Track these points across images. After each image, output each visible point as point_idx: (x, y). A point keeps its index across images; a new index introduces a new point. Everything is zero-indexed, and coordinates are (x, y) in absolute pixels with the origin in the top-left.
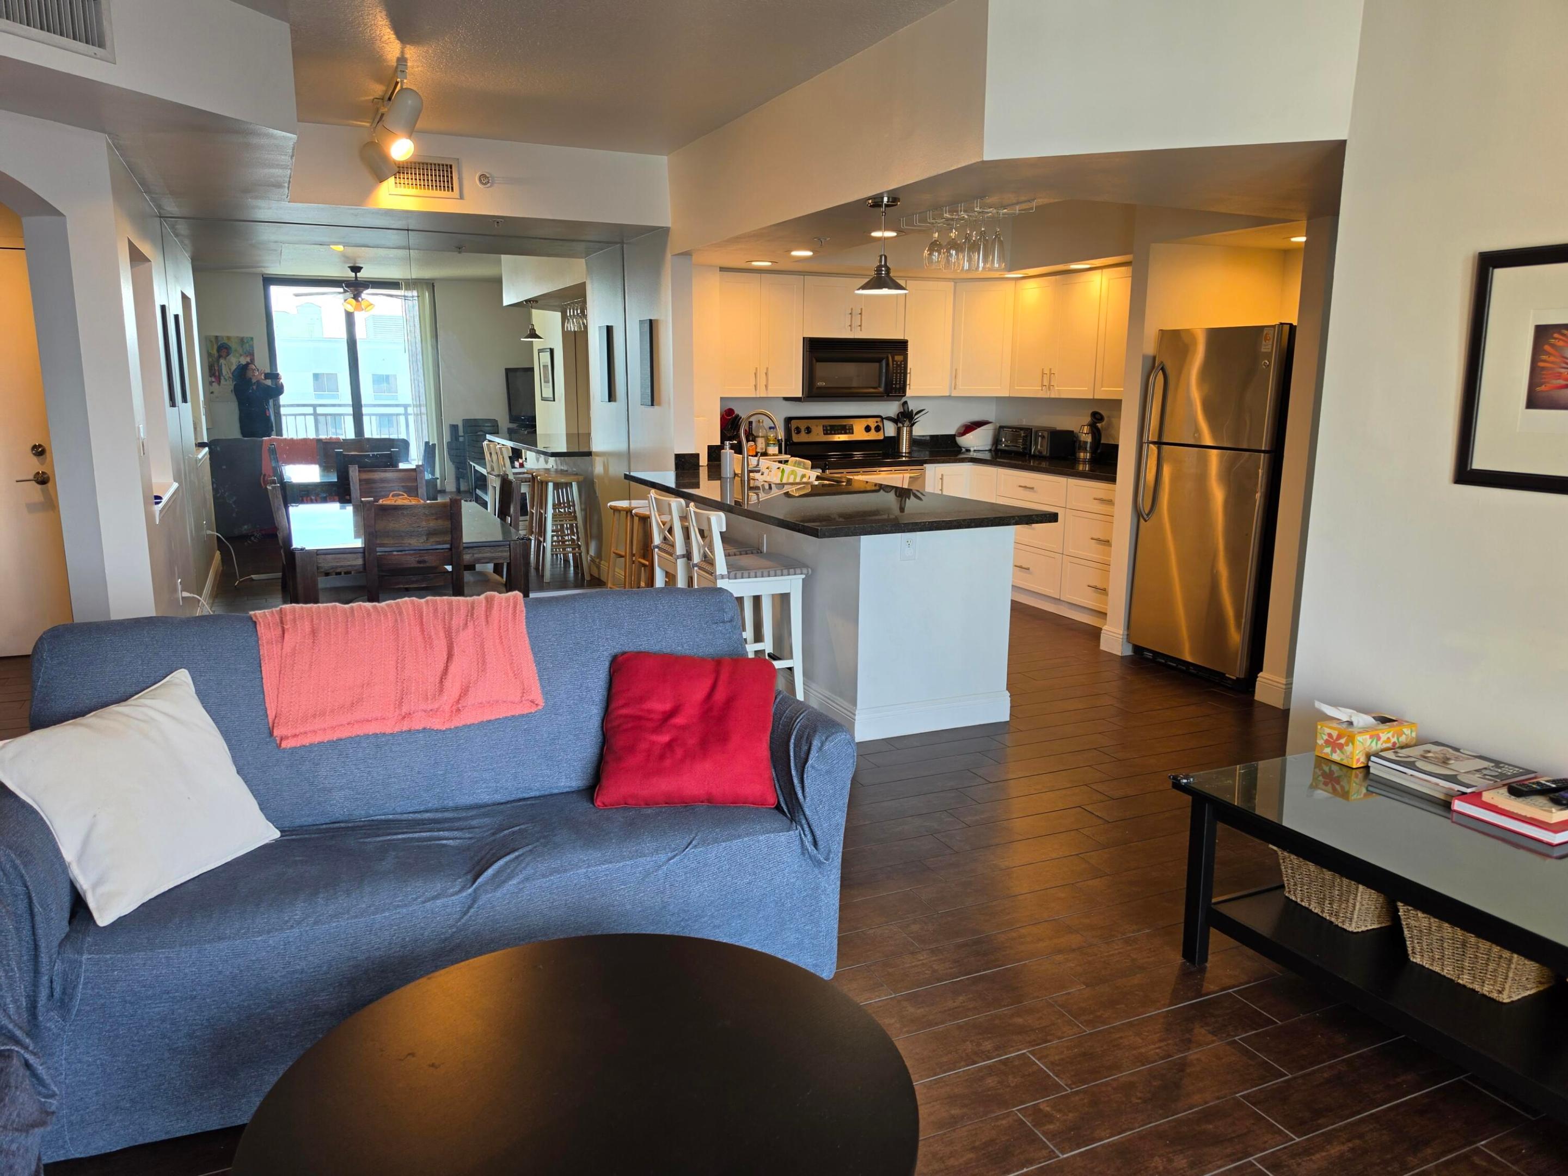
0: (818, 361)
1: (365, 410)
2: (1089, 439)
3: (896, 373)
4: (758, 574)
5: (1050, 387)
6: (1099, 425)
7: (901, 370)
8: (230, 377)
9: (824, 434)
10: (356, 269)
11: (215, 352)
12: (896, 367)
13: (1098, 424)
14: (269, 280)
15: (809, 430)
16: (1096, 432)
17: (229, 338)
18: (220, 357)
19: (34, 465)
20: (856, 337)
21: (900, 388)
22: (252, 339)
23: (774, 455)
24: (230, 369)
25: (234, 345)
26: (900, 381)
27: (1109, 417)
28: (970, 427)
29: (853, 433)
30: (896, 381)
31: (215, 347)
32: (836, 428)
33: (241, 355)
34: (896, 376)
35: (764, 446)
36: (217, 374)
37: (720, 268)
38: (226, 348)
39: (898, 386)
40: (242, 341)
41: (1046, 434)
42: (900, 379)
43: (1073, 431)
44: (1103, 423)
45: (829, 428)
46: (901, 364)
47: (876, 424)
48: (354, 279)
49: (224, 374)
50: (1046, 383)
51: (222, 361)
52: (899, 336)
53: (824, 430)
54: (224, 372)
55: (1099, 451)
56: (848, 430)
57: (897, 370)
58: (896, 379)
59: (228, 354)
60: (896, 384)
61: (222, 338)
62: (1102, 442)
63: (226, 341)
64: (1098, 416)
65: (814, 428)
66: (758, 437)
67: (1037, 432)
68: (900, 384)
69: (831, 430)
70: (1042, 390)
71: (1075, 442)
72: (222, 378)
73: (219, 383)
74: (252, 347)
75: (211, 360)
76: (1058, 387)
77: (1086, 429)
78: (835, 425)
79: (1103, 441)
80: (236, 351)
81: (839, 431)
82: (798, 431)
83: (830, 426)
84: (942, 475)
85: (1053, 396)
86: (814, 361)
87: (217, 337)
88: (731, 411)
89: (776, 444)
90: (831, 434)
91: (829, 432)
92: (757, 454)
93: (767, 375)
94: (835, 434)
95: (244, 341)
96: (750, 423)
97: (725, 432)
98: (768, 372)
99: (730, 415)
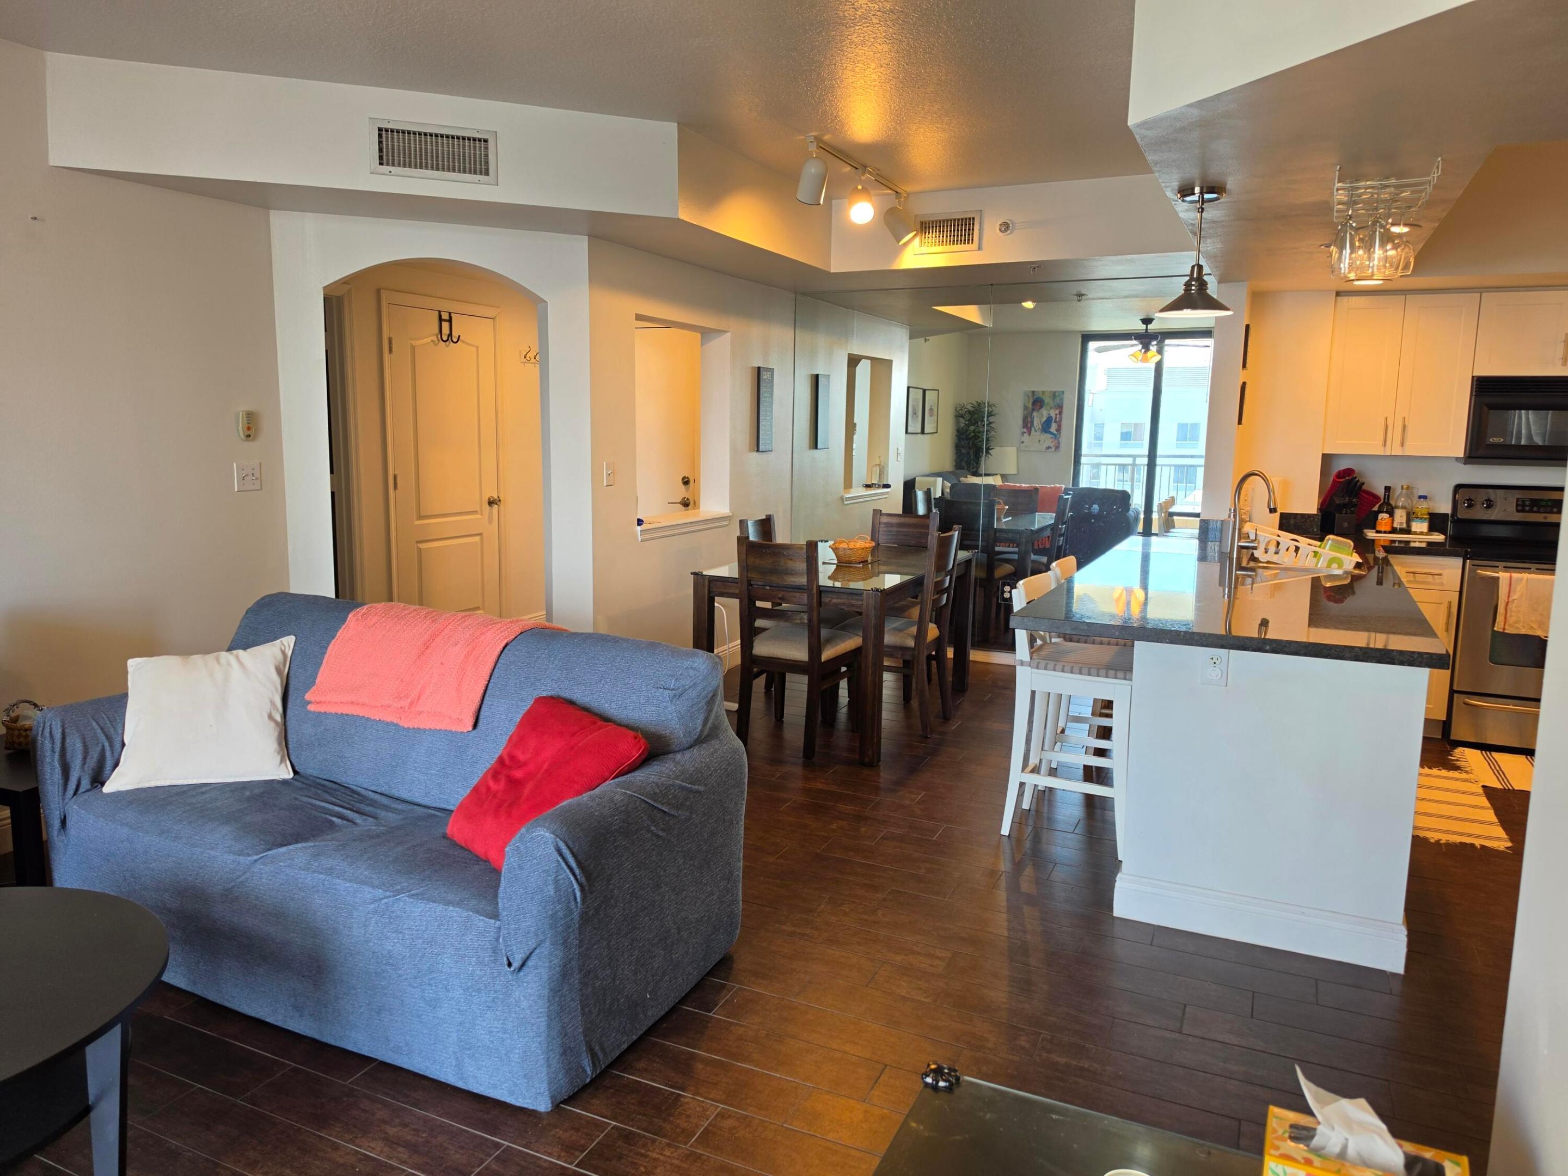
0: (1493, 407)
1: (1159, 461)
4: (1066, 668)
8: (1039, 428)
9: (1517, 511)
10: (1147, 321)
11: (1030, 405)
14: (1087, 337)
15: (1489, 504)
17: (1043, 392)
18: (1033, 410)
19: (681, 492)
22: (1063, 392)
23: (1422, 533)
24: (1041, 422)
25: (1047, 400)
31: (1031, 400)
32: (1544, 503)
33: (1051, 408)
35: (1404, 520)
36: (1029, 425)
37: (1337, 292)
38: (1040, 402)
40: (1054, 395)
45: (1527, 503)
48: (1144, 331)
49: (1035, 425)
51: (1035, 414)
53: (1517, 505)
54: (1035, 423)
59: (1041, 407)
61: (1038, 392)
63: (1040, 395)
65: (1499, 502)
66: (1397, 507)
69: (1532, 506)
72: (1033, 429)
73: (1029, 434)
74: (1062, 400)
75: (1025, 412)
78: (1542, 500)
80: (1048, 404)
82: (1471, 503)
83: (1531, 500)
86: (1485, 408)
87: (1033, 392)
88: (1349, 472)
89: (1425, 519)
90: (1531, 511)
91: (1527, 508)
92: (1394, 531)
93: (1404, 427)
94: (1538, 512)
95: (1057, 395)
96: (1388, 489)
97: (1335, 498)
98: (1406, 423)
99: (1344, 478)
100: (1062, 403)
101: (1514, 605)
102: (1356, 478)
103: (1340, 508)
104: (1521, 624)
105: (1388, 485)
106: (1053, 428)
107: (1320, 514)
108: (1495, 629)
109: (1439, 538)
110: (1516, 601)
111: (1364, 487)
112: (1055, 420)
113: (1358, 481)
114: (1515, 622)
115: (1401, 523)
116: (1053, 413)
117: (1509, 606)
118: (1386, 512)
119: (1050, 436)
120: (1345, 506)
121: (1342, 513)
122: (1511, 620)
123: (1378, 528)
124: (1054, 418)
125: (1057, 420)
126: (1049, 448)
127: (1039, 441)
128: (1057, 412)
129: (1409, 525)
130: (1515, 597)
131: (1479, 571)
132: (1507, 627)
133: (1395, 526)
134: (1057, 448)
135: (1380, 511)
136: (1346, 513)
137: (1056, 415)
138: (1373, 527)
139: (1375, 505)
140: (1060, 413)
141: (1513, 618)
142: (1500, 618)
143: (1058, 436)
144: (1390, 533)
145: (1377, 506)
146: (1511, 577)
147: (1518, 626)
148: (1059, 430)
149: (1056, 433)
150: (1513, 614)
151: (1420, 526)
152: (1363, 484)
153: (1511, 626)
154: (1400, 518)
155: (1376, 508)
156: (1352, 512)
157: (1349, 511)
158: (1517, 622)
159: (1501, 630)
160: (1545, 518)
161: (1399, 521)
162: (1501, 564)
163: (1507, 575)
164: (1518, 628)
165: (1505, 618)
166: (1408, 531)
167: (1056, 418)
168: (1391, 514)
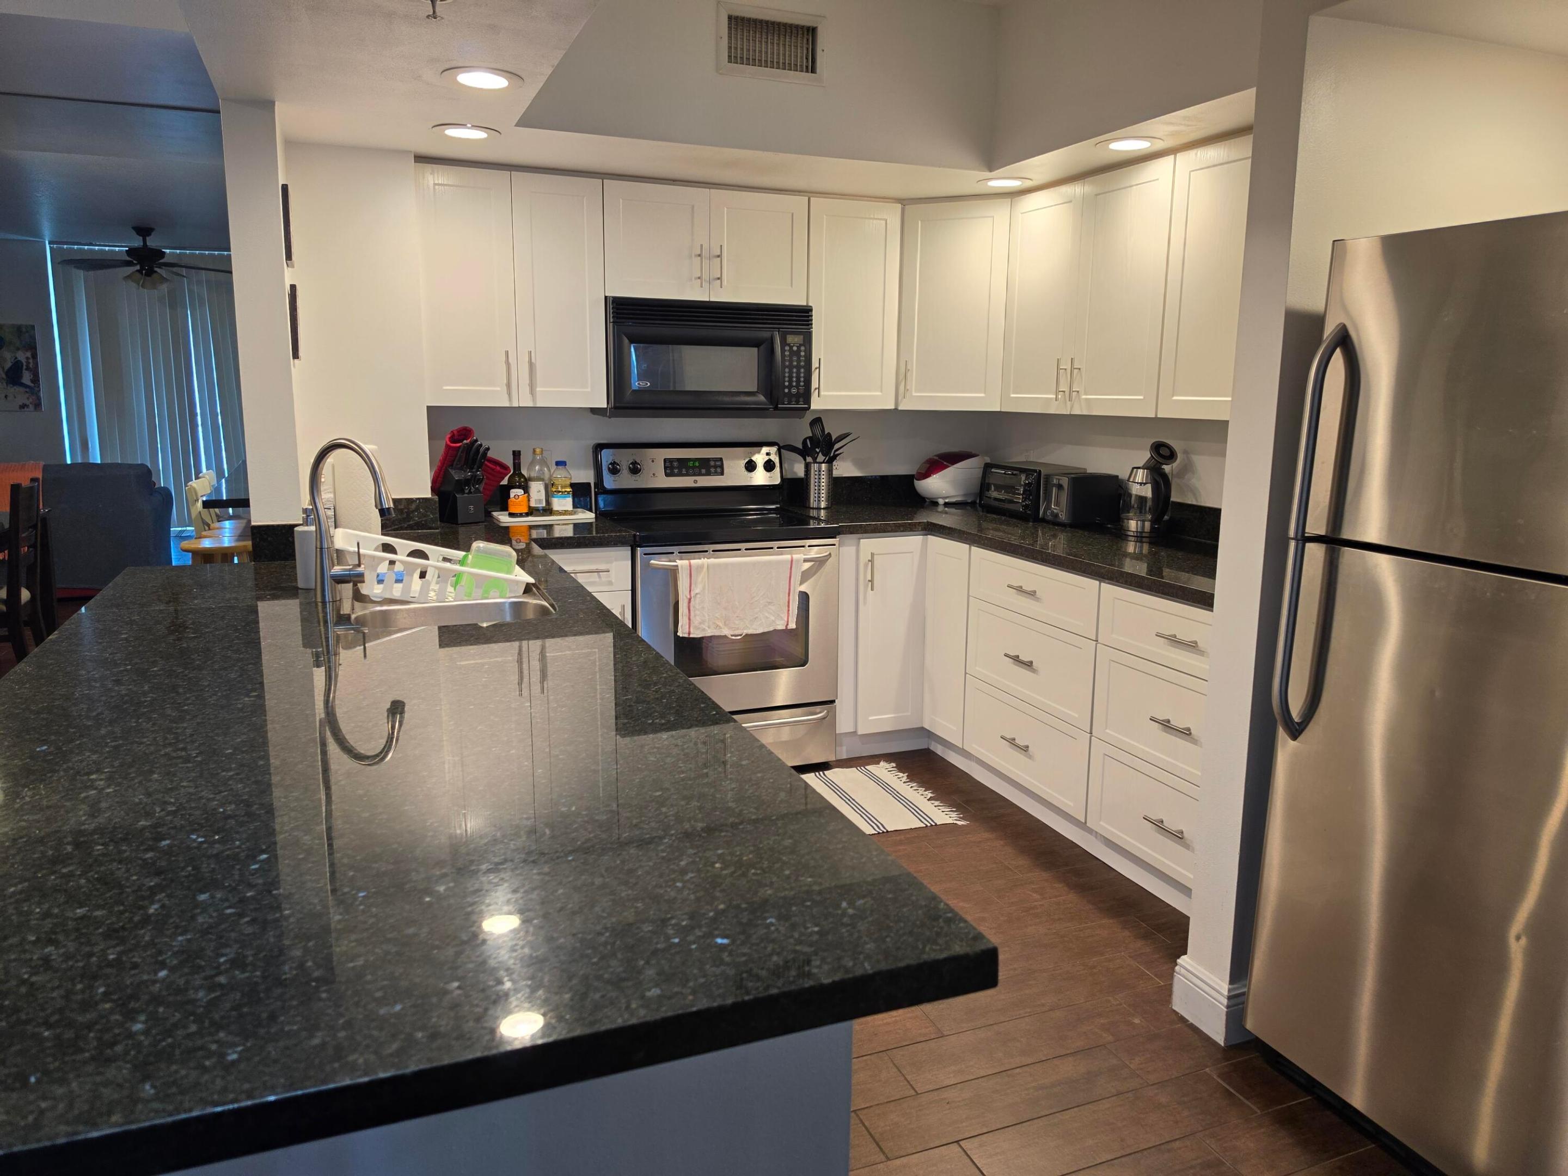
0: (633, 339)
2: (1147, 492)
3: (791, 367)
5: (1071, 394)
6: (1167, 468)
7: (799, 361)
9: (667, 475)
10: (144, 233)
12: (791, 356)
13: (1164, 467)
15: (635, 469)
16: (1160, 481)
20: (714, 299)
21: (798, 396)
22: (33, 327)
23: (565, 513)
25: (8, 336)
26: (798, 381)
27: (1186, 452)
28: (935, 465)
29: (722, 474)
30: (790, 381)
32: (691, 464)
34: (791, 372)
35: (542, 496)
37: (415, 157)
39: (794, 391)
41: (1065, 482)
42: (798, 378)
43: (1117, 476)
44: (1175, 465)
45: (676, 464)
46: (799, 350)
47: (767, 458)
50: (1064, 387)
52: (797, 300)
53: (665, 468)
55: (1166, 517)
56: (716, 467)
57: (791, 361)
58: (791, 377)
59: (1, 348)
60: (790, 387)
62: (1173, 499)
64: (1164, 451)
65: (646, 466)
66: (530, 479)
67: (1048, 477)
68: (797, 386)
69: (679, 468)
70: (1056, 399)
71: (1120, 495)
76: (1086, 394)
77: (1140, 475)
78: (686, 459)
79: (1175, 498)
80: (11, 343)
81: (697, 470)
82: (614, 470)
83: (676, 459)
84: (872, 555)
85: (1077, 412)
86: (626, 341)
88: (465, 433)
89: (568, 492)
90: (680, 474)
91: (676, 471)
92: (532, 512)
93: (531, 365)
94: (687, 475)
95: (24, 330)
96: (516, 455)
97: (452, 472)
98: (533, 360)
99: (461, 441)
100: (35, 343)
101: (698, 600)
102: (476, 441)
103: (461, 486)
104: (707, 624)
105: (516, 449)
106: (26, 378)
107: (436, 498)
108: (680, 634)
109: (588, 516)
110: (698, 596)
111: (490, 454)
112: (27, 366)
113: (481, 445)
114: (700, 623)
115: (540, 501)
116: (22, 356)
117: (692, 603)
118: (519, 487)
119: (22, 389)
120: (467, 482)
121: (464, 493)
122: (696, 621)
123: (512, 510)
124: (25, 364)
125: (31, 366)
126: (23, 406)
127: (6, 397)
128: (29, 354)
129: (548, 502)
130: (697, 591)
131: (652, 562)
132: (692, 630)
133: (533, 504)
134: (38, 405)
135: (511, 486)
136: (470, 492)
137: (27, 358)
138: (504, 507)
139: (503, 478)
140: (34, 356)
141: (698, 618)
142: (683, 620)
143: (36, 389)
144: (527, 515)
145: (507, 478)
146: (690, 564)
147: (704, 627)
148: (36, 380)
149: (32, 385)
150: (698, 612)
151: (563, 503)
152: (488, 449)
153: (697, 628)
154: (537, 492)
155: (505, 482)
156: (477, 491)
157: (473, 490)
158: (702, 622)
159: (686, 636)
160: (695, 482)
161: (536, 498)
162: (675, 549)
163: (685, 562)
164: (704, 630)
165: (689, 619)
166: (548, 511)
167: (28, 363)
168: (526, 490)
